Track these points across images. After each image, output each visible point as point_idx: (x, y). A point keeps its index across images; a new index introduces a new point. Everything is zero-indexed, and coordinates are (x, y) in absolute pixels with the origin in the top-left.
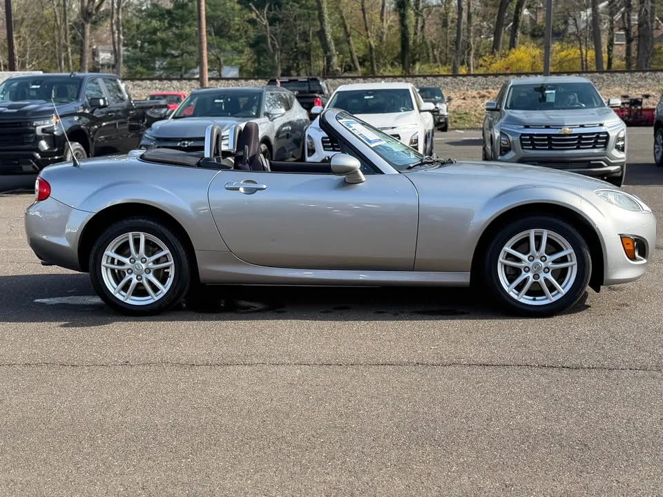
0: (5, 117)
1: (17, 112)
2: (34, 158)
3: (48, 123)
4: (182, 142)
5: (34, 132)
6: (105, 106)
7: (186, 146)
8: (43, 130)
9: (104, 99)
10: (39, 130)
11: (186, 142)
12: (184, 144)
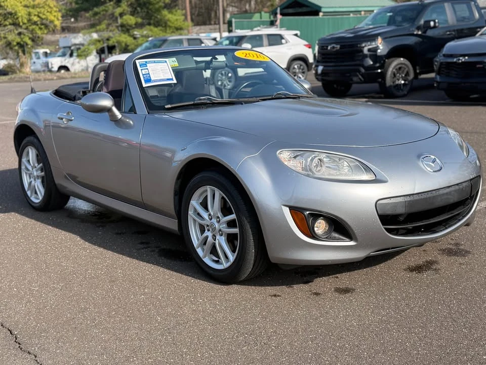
0: (346, 41)
1: (355, 36)
2: (359, 72)
3: (374, 43)
4: (458, 58)
5: (362, 51)
6: (435, 27)
7: (460, 61)
8: (369, 50)
9: (434, 21)
10: (365, 50)
11: (461, 58)
12: (459, 60)
